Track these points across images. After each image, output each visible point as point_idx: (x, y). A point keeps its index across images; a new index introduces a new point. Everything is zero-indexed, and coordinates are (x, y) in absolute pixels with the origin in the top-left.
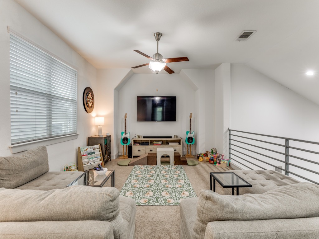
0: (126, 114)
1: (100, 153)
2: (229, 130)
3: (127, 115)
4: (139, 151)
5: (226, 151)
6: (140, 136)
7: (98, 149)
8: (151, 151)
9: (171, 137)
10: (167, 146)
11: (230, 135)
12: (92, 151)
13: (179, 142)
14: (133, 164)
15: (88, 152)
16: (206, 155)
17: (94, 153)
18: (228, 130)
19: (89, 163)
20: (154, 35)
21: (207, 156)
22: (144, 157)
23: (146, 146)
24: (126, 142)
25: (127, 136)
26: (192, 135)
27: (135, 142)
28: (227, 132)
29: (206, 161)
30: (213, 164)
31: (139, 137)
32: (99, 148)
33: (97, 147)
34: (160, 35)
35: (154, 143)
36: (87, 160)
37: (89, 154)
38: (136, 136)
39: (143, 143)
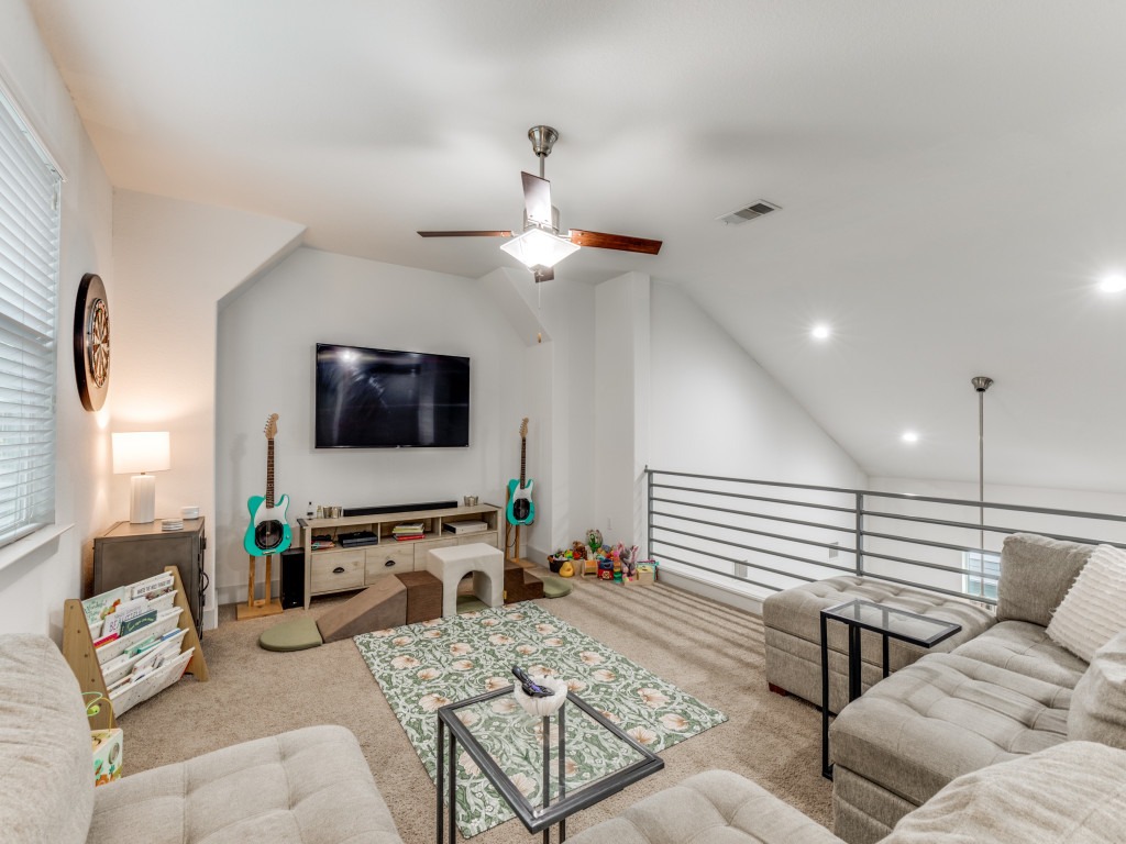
0: (274, 418)
1: (178, 610)
2: (650, 473)
3: (277, 422)
4: (339, 570)
5: (641, 535)
6: (335, 511)
7: (167, 591)
8: (390, 563)
9: (454, 505)
10: (449, 537)
11: (651, 485)
12: (143, 606)
13: (486, 518)
14: (346, 633)
15: (124, 619)
16: (579, 552)
17: (153, 615)
18: (646, 471)
19: (133, 677)
20: (531, 135)
21: (586, 558)
22: (396, 595)
23: (370, 549)
24: (270, 540)
25: (278, 514)
26: (527, 494)
27: (321, 537)
28: (642, 477)
29: (586, 574)
30: (612, 578)
31: (328, 513)
32: (174, 587)
33: (162, 584)
34: (553, 137)
35: (398, 530)
36: (120, 665)
37: (126, 628)
38: (314, 509)
39: (350, 536)
